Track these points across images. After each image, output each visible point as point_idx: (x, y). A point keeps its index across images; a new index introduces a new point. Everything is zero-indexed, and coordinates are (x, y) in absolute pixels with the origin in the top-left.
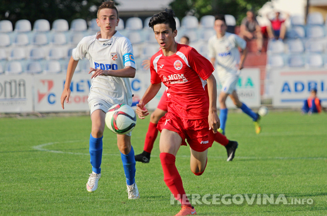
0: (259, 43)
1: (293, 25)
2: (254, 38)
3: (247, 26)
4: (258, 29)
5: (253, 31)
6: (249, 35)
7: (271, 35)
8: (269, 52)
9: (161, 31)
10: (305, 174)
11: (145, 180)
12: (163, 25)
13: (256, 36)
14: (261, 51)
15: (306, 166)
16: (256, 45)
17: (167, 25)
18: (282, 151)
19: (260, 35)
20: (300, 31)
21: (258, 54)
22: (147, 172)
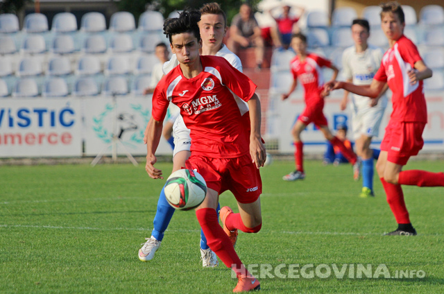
0: (258, 54)
1: (310, 27)
2: (251, 46)
3: (240, 27)
4: (257, 31)
5: (249, 35)
6: (244, 42)
7: (277, 41)
8: (274, 68)
9: (185, 43)
10: (327, 257)
11: (80, 265)
12: (186, 35)
13: (254, 42)
14: (260, 66)
15: (328, 245)
16: (254, 57)
17: (192, 35)
18: (292, 222)
19: (259, 42)
20: (322, 36)
21: (257, 70)
22: (82, 254)
